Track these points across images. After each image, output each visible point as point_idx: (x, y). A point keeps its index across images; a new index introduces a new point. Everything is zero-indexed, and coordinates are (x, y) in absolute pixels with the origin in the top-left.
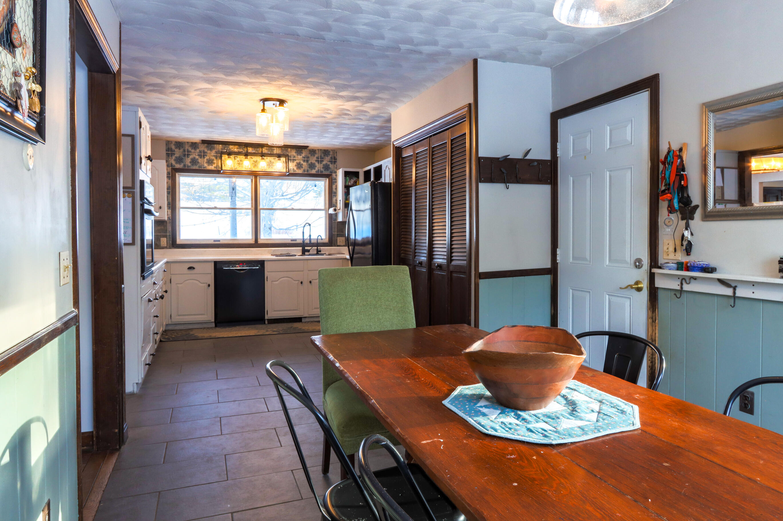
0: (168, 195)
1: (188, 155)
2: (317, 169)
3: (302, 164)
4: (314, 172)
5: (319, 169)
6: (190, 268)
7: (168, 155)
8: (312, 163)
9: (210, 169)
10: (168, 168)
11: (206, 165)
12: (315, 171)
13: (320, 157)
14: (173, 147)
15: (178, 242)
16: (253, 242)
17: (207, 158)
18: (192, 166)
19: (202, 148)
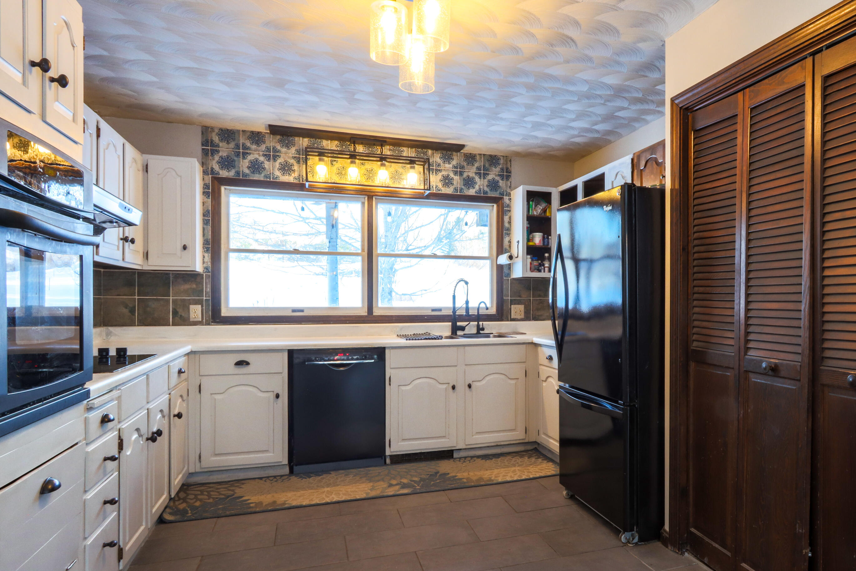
0: (205, 226)
1: (245, 155)
2: (477, 187)
3: (452, 179)
4: (472, 192)
5: (482, 187)
6: (240, 363)
7: (205, 153)
8: (468, 176)
9: (287, 181)
10: (206, 177)
11: (278, 173)
12: (474, 190)
13: (484, 167)
14: (216, 139)
15: (224, 313)
16: (364, 313)
17: (280, 160)
18: (253, 175)
19: (272, 142)
